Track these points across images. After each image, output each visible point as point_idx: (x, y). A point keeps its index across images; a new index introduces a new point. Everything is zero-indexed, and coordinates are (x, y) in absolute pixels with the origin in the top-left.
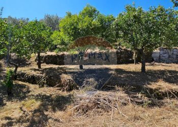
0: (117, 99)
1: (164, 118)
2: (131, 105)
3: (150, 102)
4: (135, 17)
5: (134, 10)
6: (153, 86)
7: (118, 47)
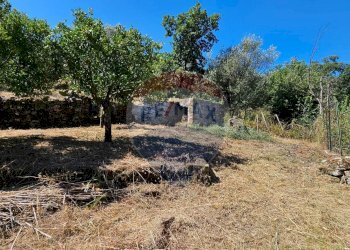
0: (38, 203)
1: (119, 220)
2: (65, 209)
3: (104, 195)
4: (89, 36)
5: (90, 24)
6: (114, 166)
7: (70, 92)
